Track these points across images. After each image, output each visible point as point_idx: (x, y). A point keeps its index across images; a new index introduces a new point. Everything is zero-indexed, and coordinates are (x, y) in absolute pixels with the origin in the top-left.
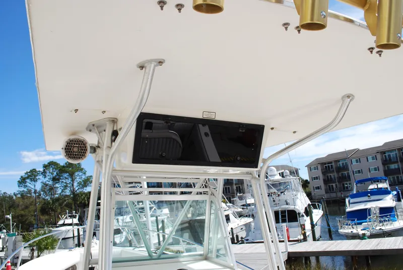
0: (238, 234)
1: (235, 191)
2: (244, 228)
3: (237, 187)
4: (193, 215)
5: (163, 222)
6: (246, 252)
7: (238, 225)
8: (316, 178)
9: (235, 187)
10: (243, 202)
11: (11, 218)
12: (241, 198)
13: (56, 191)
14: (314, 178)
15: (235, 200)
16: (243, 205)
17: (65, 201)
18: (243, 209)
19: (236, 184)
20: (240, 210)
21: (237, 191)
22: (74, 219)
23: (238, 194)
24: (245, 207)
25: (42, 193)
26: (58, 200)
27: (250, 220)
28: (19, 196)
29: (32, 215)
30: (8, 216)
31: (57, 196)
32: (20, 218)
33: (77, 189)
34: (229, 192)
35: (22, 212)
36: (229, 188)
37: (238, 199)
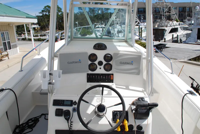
0: (181, 38)
1: (187, 16)
2: (185, 36)
3: (188, 14)
4: (158, 26)
5: (141, 28)
6: (181, 48)
7: (182, 34)
9: (187, 14)
10: (190, 22)
11: (77, 23)
12: (189, 20)
13: (95, 12)
15: (186, 21)
16: (190, 24)
17: (99, 16)
18: (189, 26)
19: (188, 12)
20: (187, 26)
21: (188, 16)
22: (103, 25)
23: (188, 18)
24: (190, 25)
25: (89, 13)
26: (96, 16)
27: (189, 32)
28: (80, 14)
29: (85, 23)
30: (77, 22)
31: (96, 14)
32: (81, 24)
33: (104, 11)
34: (183, 16)
35: (81, 21)
36: (183, 14)
37: (187, 21)
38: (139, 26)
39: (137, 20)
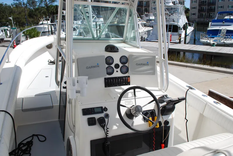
0: (143, 36)
1: (144, 11)
2: (147, 33)
3: (145, 9)
4: (118, 22)
5: (100, 25)
6: (145, 46)
7: (143, 31)
8: (194, 8)
9: (144, 9)
10: (148, 18)
11: (12, 19)
12: (147, 16)
13: (36, 4)
14: (193, 7)
15: (143, 16)
16: (147, 20)
17: (42, 10)
18: (147, 22)
19: (144, 7)
20: (145, 22)
21: (145, 11)
22: (48, 21)
23: (145, 13)
24: (149, 21)
25: (28, 5)
26: (38, 9)
27: (151, 29)
28: (14, 6)
29: (24, 18)
30: (10, 18)
31: (37, 7)
32: (17, 19)
33: (48, 3)
34: (140, 11)
35: (18, 16)
36: (140, 9)
37: (145, 16)
38: (96, 23)
39: (94, 15)
